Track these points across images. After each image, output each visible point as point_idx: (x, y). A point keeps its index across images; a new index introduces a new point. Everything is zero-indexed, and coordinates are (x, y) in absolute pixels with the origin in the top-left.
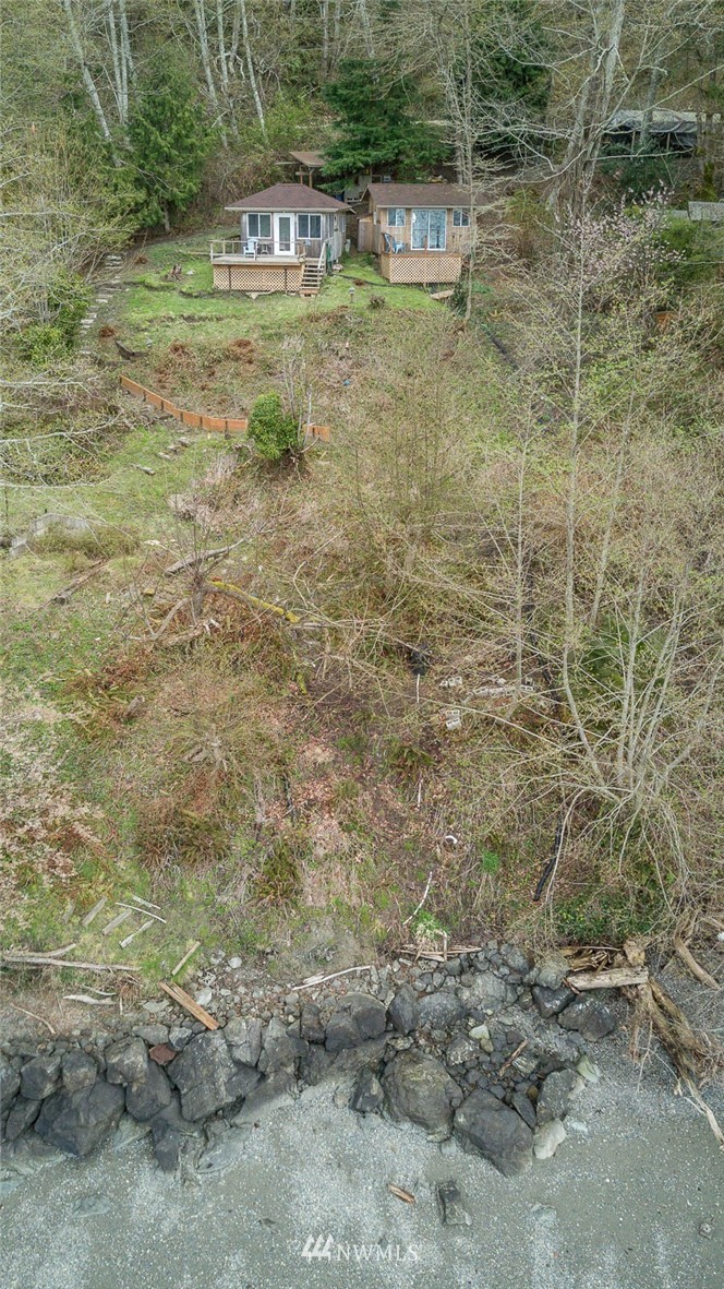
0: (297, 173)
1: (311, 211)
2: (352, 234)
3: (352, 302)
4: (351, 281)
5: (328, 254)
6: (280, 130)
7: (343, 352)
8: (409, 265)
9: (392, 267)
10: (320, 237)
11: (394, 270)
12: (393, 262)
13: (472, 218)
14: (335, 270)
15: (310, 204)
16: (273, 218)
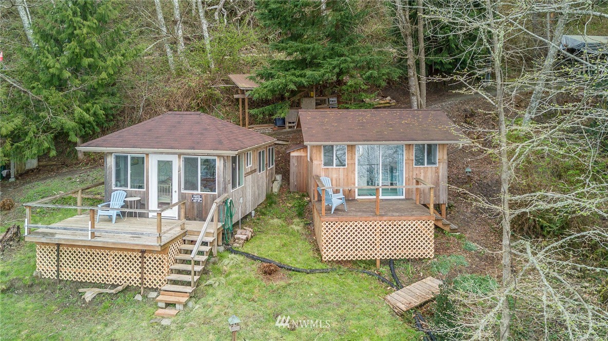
1: (201, 154)
5: (227, 215)
8: (351, 233)
9: (325, 236)
10: (215, 192)
11: (330, 241)
12: (327, 229)
13: (441, 156)
14: (238, 239)
15: (198, 143)
16: (148, 162)
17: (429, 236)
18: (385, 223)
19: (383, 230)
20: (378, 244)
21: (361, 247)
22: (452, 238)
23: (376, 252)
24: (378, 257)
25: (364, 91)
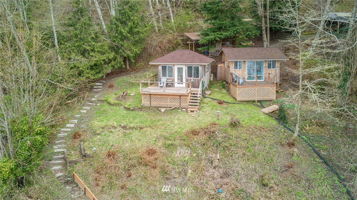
0: (188, 42)
1: (194, 65)
2: (214, 71)
3: (218, 119)
4: (216, 101)
5: (203, 86)
6: (180, 24)
7: (216, 163)
8: (247, 91)
9: (238, 92)
10: (199, 78)
11: (239, 94)
12: (239, 90)
13: (278, 65)
14: (207, 94)
15: (193, 61)
16: (174, 68)
17: (274, 92)
18: (259, 88)
19: (258, 90)
20: (256, 95)
21: (250, 96)
22: (281, 94)
23: (255, 98)
24: (256, 100)
25: (245, 40)
